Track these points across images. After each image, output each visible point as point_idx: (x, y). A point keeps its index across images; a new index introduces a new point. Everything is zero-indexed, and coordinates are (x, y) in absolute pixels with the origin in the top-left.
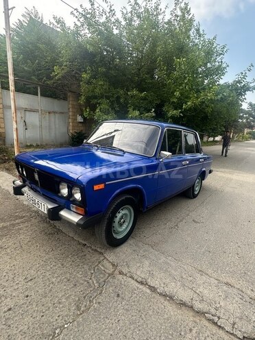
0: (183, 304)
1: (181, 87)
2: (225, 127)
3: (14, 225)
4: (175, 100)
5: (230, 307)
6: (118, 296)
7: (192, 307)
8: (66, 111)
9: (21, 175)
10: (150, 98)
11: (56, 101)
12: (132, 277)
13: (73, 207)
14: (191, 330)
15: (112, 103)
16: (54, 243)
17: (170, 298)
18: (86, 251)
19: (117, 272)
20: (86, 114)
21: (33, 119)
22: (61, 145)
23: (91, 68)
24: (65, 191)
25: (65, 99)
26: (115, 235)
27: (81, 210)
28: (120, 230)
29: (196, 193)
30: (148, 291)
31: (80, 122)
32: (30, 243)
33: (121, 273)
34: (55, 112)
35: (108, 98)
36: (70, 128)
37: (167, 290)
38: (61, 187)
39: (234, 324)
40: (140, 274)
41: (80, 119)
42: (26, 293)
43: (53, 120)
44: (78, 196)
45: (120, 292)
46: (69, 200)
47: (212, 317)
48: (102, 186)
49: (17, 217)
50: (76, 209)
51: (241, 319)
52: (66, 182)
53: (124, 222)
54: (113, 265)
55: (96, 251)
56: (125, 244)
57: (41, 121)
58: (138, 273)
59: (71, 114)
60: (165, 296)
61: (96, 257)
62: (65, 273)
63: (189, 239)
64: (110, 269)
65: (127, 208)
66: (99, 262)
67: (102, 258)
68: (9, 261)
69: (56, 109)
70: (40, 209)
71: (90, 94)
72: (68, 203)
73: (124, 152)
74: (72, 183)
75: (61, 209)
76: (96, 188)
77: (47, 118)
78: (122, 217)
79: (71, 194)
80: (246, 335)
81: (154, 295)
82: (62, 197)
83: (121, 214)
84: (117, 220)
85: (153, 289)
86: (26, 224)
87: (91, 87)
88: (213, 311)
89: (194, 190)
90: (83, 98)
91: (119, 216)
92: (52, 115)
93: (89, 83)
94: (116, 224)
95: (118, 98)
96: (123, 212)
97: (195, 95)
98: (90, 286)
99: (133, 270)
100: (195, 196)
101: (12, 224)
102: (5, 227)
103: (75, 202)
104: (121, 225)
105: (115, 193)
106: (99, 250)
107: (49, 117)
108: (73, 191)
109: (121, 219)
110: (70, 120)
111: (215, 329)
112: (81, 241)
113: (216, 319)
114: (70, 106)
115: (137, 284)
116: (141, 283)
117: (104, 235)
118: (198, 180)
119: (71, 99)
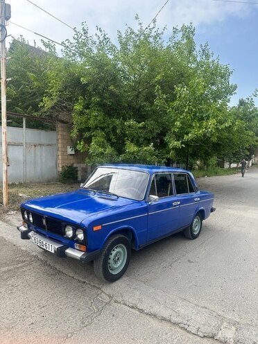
0: (164, 319)
1: (182, 117)
2: (249, 150)
3: (18, 268)
4: (176, 130)
5: (199, 319)
6: (113, 316)
7: (170, 321)
8: (55, 142)
9: (26, 221)
10: (150, 128)
11: (43, 133)
12: (125, 304)
13: (77, 246)
14: (166, 334)
15: (107, 134)
16: (57, 282)
17: (154, 316)
18: (86, 287)
19: (113, 301)
20: (79, 147)
21: (17, 153)
22: (49, 182)
23: (84, 97)
24: (70, 233)
25: (53, 129)
26: (110, 271)
27: (83, 248)
28: (116, 266)
29: (196, 233)
30: (137, 312)
31: (71, 155)
32: (36, 282)
33: (116, 302)
34: (40, 145)
35: (103, 129)
36: (60, 161)
37: (152, 311)
38: (66, 229)
39: (199, 328)
40: (132, 301)
41: (70, 151)
42: (42, 315)
43: (38, 153)
44: (81, 236)
45: (115, 314)
46: (73, 240)
47: (183, 326)
48: (99, 227)
49: (18, 262)
50: (80, 247)
51: (204, 325)
52: (71, 225)
53: (118, 259)
54: (110, 297)
55: (94, 286)
56: (120, 280)
57: (25, 156)
58: (130, 300)
59: (60, 145)
60: (150, 315)
61: (95, 291)
62: (70, 302)
63: (180, 276)
64: (108, 299)
65: (120, 247)
66: (98, 295)
67: (100, 292)
68: (22, 295)
69: (43, 141)
70: (48, 249)
71: (83, 126)
72: (72, 242)
73: (118, 197)
74: (76, 226)
75: (67, 248)
76: (95, 229)
77: (32, 152)
78: (116, 255)
79: (75, 235)
80: (205, 335)
81: (141, 314)
82: (68, 238)
83: (115, 252)
84: (112, 257)
85: (141, 311)
86: (28, 267)
87: (83, 118)
88: (185, 322)
89: (192, 231)
90: (75, 131)
91: (114, 253)
92: (38, 148)
93: (81, 113)
94: (111, 261)
95: (114, 129)
96: (117, 250)
97: (198, 125)
98: (91, 310)
99: (126, 298)
100: (195, 237)
101: (16, 268)
102: (10, 270)
103: (78, 241)
104: (116, 262)
105: (110, 233)
106: (97, 286)
107: (35, 150)
108: (77, 233)
109: (115, 256)
110: (59, 153)
111: (184, 333)
112: (81, 279)
113: (186, 327)
114: (59, 137)
115: (129, 308)
116: (133, 307)
117: (101, 269)
118: (196, 220)
119: (60, 129)
